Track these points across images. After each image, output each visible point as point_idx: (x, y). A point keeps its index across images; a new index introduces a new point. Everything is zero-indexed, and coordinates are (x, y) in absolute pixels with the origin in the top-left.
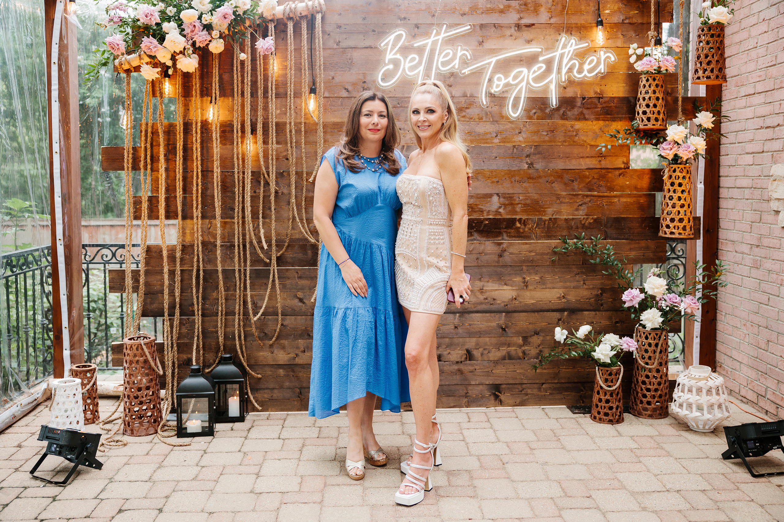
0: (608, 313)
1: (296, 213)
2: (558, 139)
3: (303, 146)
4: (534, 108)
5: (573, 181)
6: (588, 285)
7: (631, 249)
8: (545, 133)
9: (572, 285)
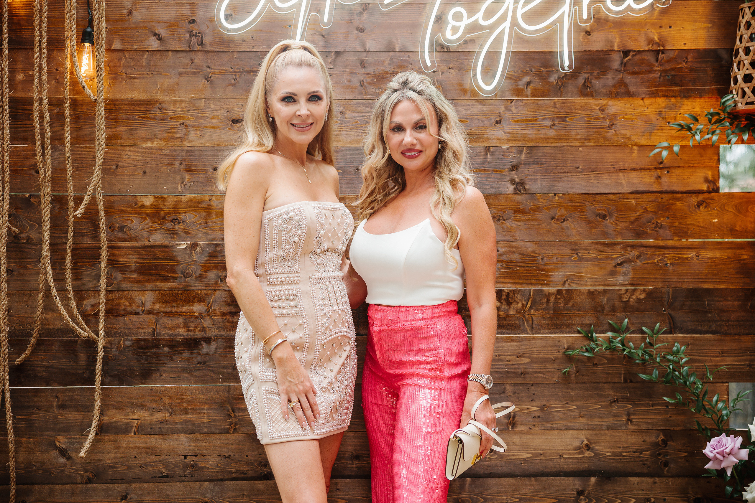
0: (679, 481)
1: (50, 278)
2: (573, 133)
3: (68, 145)
4: (526, 74)
5: (604, 217)
6: (638, 424)
7: (723, 353)
8: (548, 123)
9: (605, 422)
